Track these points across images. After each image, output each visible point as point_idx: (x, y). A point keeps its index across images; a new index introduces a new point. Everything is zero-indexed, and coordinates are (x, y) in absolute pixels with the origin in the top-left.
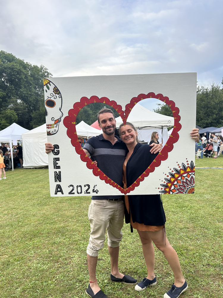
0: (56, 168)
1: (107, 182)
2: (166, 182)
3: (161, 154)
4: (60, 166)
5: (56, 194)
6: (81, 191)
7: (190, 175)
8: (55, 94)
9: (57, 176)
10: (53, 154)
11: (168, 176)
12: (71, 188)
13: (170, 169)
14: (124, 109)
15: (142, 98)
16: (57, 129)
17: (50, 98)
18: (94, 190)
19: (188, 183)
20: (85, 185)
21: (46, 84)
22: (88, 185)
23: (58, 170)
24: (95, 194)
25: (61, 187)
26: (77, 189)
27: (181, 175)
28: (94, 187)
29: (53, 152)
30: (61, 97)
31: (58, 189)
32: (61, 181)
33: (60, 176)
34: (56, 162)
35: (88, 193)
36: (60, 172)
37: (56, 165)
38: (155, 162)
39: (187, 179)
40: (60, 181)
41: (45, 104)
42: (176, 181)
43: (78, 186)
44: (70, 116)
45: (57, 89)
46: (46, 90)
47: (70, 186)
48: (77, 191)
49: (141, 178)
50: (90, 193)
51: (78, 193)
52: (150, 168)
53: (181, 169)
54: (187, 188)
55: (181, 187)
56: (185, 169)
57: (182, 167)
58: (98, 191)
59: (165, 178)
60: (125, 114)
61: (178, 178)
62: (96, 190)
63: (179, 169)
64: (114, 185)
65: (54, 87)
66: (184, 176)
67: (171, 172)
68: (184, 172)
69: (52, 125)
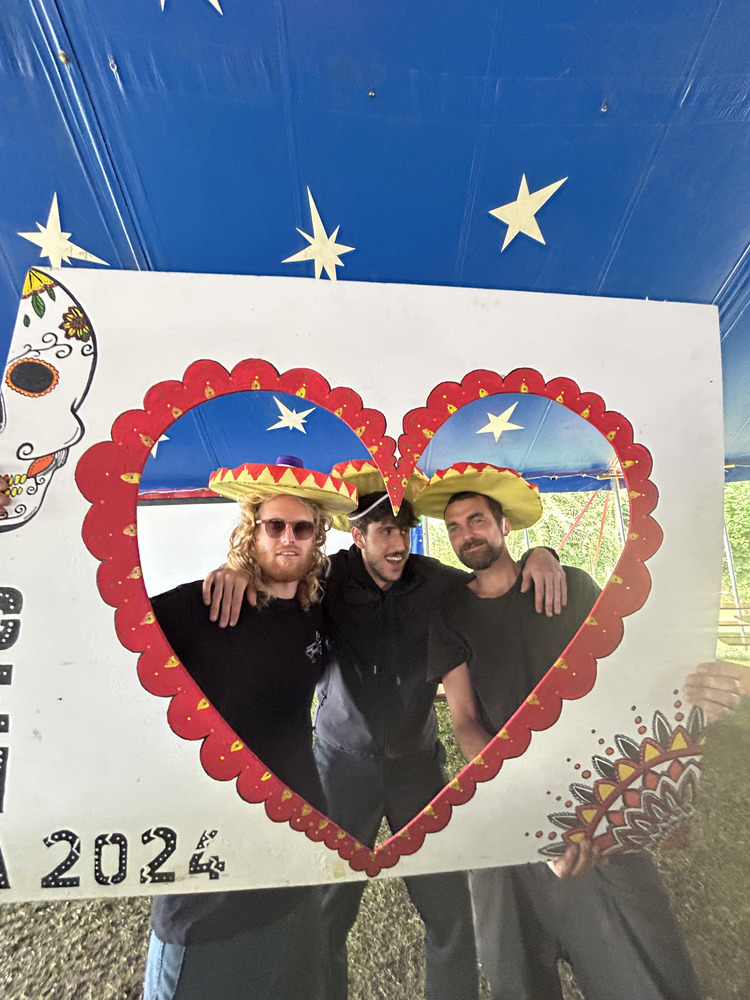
1: (275, 816)
2: (576, 803)
4: (6, 718)
6: (122, 866)
7: (684, 767)
8: (68, 336)
11: (587, 775)
12: (63, 849)
13: (601, 742)
17: (37, 351)
18: (201, 862)
19: (672, 803)
20: (147, 834)
21: (35, 294)
22: (167, 831)
24: (202, 885)
26: (99, 854)
27: (644, 771)
28: (201, 842)
30: (95, 354)
32: (1, 810)
35: (159, 881)
36: (2, 754)
38: (533, 706)
39: (666, 787)
41: (4, 378)
42: (620, 797)
43: (107, 839)
44: (120, 444)
45: (81, 315)
46: (27, 318)
47: (56, 837)
48: (99, 865)
49: (458, 788)
50: (176, 876)
51: (101, 883)
52: (507, 737)
53: (646, 741)
54: (664, 825)
55: (637, 821)
56: (664, 740)
57: (654, 732)
58: (221, 866)
59: (572, 785)
60: (397, 455)
61: (629, 785)
62: (211, 862)
63: (639, 739)
64: (316, 828)
65: (70, 308)
66: (659, 772)
67: (601, 755)
68: (657, 753)
69: (14, 482)
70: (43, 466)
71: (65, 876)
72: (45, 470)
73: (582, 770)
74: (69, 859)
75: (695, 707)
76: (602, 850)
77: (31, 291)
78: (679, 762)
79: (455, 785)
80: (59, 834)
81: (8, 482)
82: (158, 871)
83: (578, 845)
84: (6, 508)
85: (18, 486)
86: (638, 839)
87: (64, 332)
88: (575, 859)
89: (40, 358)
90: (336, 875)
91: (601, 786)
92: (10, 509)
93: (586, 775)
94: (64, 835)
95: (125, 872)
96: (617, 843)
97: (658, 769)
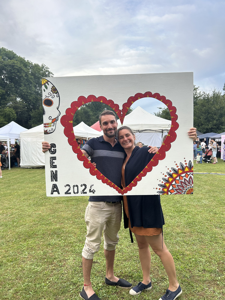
0: (53, 168)
1: (104, 182)
2: (164, 182)
3: (158, 153)
4: (56, 165)
5: (52, 193)
7: (189, 175)
8: (53, 93)
9: (54, 175)
10: (50, 153)
11: (166, 176)
12: (68, 187)
13: (168, 169)
14: (121, 108)
15: (139, 97)
16: (54, 128)
18: (91, 190)
19: (187, 183)
20: (82, 185)
22: (85, 184)
23: (54, 170)
24: (91, 194)
25: (57, 187)
26: (74, 188)
27: (179, 175)
28: (91, 187)
29: (50, 151)
30: (59, 96)
31: (54, 189)
32: (57, 181)
33: (57, 176)
34: (52, 161)
36: (56, 171)
37: (53, 164)
38: (152, 161)
39: (185, 180)
40: (56, 180)
41: (43, 103)
42: (174, 181)
43: (75, 186)
44: (68, 115)
45: (55, 88)
46: (44, 89)
48: (74, 190)
49: (138, 178)
50: (87, 193)
51: (74, 193)
52: (147, 168)
53: (179, 169)
54: (186, 188)
55: (179, 187)
56: (183, 169)
57: (180, 167)
58: (95, 191)
59: (163, 178)
61: (176, 179)
62: (93, 190)
63: (177, 169)
64: (111, 184)
65: (52, 87)
66: (183, 176)
67: (169, 172)
68: (182, 172)
69: (50, 124)
70: (55, 120)
71: (68, 192)
72: (55, 121)
73: (164, 175)
74: (69, 189)
77: (44, 83)
80: (67, 185)
82: (84, 192)
89: (49, 98)
91: (169, 179)
95: (78, 191)
96: (175, 192)
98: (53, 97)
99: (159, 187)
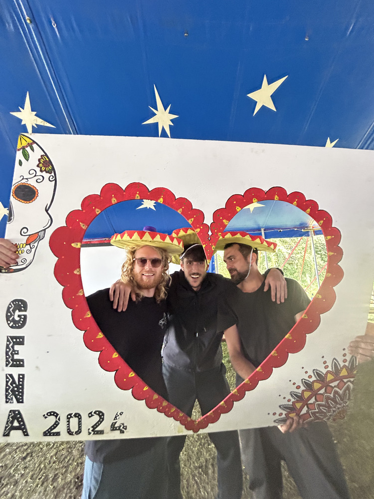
0: (13, 366)
1: (150, 406)
2: (293, 400)
3: (290, 338)
4: (22, 361)
5: (6, 434)
6: (80, 427)
7: (345, 384)
8: (41, 171)
9: (14, 387)
10: (9, 324)
12: (52, 420)
13: (306, 372)
15: (254, 197)
16: (29, 257)
17: (27, 179)
18: (116, 426)
19: (338, 400)
20: (91, 413)
21: (23, 148)
22: (100, 412)
23: (15, 372)
24: (116, 436)
25: (21, 417)
26: (69, 421)
27: (326, 385)
28: (116, 417)
29: (8, 320)
30: (55, 180)
31: (12, 422)
32: (22, 402)
33: (23, 389)
34: (13, 347)
35: (97, 434)
36: (22, 377)
37: (13, 355)
39: (336, 392)
40: (20, 401)
41: (12, 194)
42: (314, 397)
43: (72, 415)
44: (71, 228)
45: (47, 159)
46: (20, 160)
47: (49, 414)
48: (69, 427)
49: (237, 394)
50: (105, 432)
51: (70, 434)
52: (261, 371)
53: (328, 372)
54: (334, 409)
55: (321, 408)
56: (336, 371)
57: (332, 368)
58: (125, 428)
59: (291, 392)
60: (210, 233)
61: (319, 391)
62: (120, 426)
63: (324, 371)
64: (169, 411)
65: (42, 156)
66: (333, 386)
67: (306, 378)
68: (333, 377)
69: (20, 247)
70: (33, 239)
71: (54, 431)
72: (34, 241)
73: (296, 385)
74: (55, 424)
75: (353, 356)
76: (304, 420)
77: (21, 146)
78: (344, 381)
79: (235, 392)
80: (50, 413)
81: (17, 247)
82: (96, 430)
83: (292, 419)
84: (17, 260)
85: (22, 249)
86: (321, 416)
87: (39, 169)
88: (291, 425)
89: (28, 183)
90: (179, 432)
91: (305, 392)
92: (19, 260)
93: (298, 387)
94: (52, 413)
95: (81, 429)
96: (311, 417)
97: (333, 384)
98: (38, 181)
99: (279, 411)
